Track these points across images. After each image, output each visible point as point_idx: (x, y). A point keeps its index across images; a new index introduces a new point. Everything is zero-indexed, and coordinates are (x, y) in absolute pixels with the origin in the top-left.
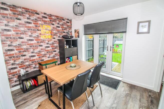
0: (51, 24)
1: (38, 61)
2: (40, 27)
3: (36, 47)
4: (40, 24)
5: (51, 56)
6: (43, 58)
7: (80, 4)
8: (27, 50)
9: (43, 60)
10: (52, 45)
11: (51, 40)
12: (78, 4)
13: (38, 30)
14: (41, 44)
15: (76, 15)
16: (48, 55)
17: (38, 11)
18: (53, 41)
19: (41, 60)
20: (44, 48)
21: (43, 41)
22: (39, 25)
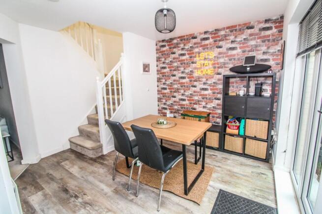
0: (215, 47)
1: (187, 108)
2: (195, 57)
3: (188, 88)
4: (196, 53)
5: (209, 106)
6: (195, 106)
7: (169, 13)
8: (177, 90)
9: (194, 109)
10: (213, 86)
11: (212, 78)
12: (165, 12)
13: (193, 63)
14: (195, 83)
15: (161, 32)
16: (204, 104)
17: (195, 33)
18: (215, 80)
19: (192, 108)
20: (198, 90)
21: (198, 79)
22: (194, 55)
